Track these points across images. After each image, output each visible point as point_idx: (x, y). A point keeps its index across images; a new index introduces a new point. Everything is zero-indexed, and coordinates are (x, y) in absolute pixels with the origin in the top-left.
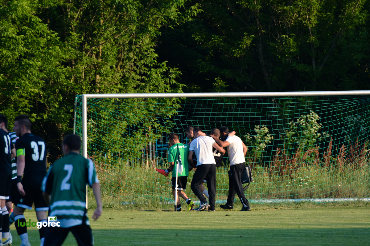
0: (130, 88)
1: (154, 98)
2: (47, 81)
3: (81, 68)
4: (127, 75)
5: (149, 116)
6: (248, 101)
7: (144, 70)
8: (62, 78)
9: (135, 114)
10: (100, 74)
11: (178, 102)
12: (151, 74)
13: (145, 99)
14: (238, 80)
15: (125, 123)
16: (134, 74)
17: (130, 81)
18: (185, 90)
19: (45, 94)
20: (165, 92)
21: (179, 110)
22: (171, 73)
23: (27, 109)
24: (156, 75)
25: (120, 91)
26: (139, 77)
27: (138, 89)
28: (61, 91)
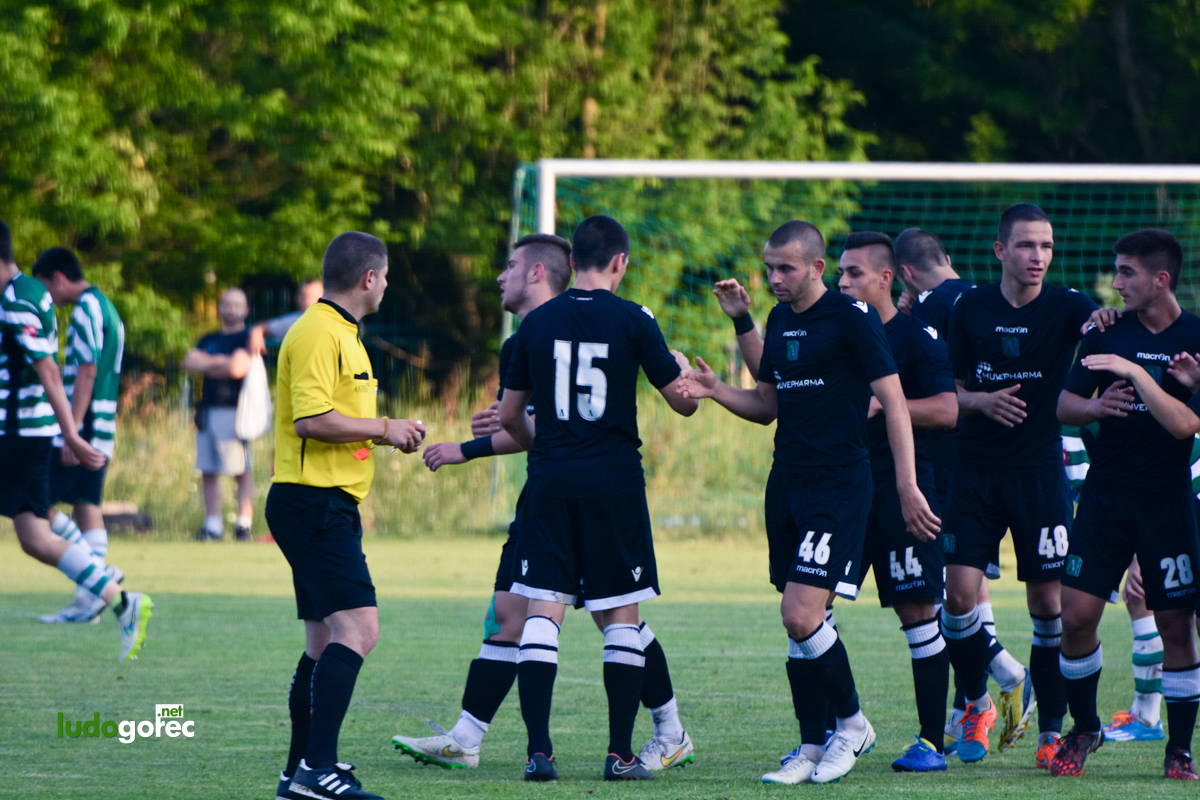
0: (696, 146)
1: (771, 182)
2: (426, 115)
3: (539, 75)
4: (687, 101)
5: (754, 238)
6: (1080, 197)
7: (741, 86)
8: (476, 108)
9: (709, 229)
10: (600, 98)
11: (850, 195)
12: (763, 102)
13: (744, 183)
14: (1046, 125)
15: (674, 261)
16: (707, 101)
17: (697, 120)
18: (874, 155)
19: (419, 160)
20: (810, 158)
21: (853, 220)
22: (829, 101)
23: (361, 208)
24: (779, 102)
25: (663, 153)
26: (722, 110)
27: (722, 149)
28: (471, 152)
